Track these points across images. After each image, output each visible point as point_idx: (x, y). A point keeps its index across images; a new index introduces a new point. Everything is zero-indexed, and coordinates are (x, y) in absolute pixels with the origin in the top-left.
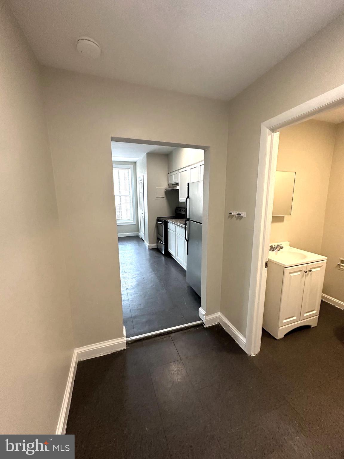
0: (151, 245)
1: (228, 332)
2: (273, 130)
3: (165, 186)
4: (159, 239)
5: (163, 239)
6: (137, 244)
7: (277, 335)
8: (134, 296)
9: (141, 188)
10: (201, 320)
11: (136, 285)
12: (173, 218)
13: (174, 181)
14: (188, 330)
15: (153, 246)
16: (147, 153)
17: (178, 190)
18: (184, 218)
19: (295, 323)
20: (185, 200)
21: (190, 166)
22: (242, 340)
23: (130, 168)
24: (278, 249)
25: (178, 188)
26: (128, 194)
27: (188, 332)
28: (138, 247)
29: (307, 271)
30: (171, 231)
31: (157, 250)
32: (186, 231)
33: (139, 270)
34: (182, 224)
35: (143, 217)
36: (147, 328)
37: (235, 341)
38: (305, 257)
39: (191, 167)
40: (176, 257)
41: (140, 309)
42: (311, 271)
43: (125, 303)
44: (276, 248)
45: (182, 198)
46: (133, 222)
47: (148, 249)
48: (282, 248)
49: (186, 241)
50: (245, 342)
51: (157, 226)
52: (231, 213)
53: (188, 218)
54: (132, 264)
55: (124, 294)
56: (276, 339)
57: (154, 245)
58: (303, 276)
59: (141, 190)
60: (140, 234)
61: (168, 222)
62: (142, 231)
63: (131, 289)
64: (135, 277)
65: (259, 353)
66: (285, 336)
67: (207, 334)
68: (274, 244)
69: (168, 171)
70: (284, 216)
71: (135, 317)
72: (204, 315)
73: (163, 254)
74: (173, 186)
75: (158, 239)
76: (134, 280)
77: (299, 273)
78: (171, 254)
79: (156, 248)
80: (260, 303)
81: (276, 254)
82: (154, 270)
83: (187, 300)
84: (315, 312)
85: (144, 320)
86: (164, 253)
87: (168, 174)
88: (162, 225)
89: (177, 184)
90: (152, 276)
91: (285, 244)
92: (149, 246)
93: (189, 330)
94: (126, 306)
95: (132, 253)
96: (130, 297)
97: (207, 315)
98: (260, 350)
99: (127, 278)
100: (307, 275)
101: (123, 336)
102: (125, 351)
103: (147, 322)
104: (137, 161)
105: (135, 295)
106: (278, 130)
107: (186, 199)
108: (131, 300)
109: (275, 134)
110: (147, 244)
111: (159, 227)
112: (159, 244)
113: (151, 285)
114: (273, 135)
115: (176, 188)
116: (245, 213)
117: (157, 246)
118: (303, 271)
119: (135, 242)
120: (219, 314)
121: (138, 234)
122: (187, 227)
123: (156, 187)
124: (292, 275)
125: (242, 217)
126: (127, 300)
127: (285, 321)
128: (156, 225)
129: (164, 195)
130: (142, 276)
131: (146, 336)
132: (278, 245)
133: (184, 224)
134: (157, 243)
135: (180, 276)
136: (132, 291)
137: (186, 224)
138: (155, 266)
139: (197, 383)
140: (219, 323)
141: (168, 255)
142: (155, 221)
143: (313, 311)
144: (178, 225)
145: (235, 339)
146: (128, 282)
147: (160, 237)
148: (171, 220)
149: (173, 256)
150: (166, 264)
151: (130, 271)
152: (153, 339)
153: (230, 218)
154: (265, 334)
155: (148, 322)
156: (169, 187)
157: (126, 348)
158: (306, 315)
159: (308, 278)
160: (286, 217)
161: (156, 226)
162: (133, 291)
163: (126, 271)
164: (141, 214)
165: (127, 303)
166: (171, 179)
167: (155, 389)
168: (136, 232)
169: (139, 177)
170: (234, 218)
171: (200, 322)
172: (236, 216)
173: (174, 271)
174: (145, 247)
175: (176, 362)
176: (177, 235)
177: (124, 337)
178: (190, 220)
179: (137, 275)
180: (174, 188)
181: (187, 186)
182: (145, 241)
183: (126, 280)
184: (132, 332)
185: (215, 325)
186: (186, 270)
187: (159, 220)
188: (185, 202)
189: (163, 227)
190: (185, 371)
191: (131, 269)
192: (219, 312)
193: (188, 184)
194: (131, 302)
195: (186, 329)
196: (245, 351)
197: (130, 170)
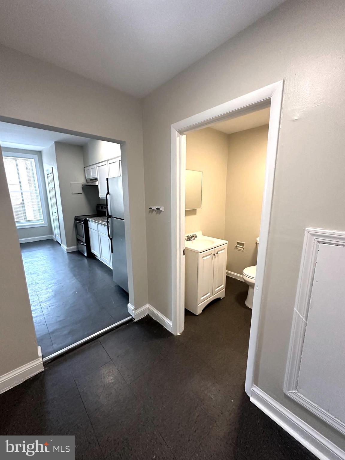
0: (69, 248)
1: (157, 320)
2: (180, 132)
3: (81, 181)
4: (80, 240)
5: (84, 240)
6: (51, 249)
7: (196, 312)
8: (51, 309)
9: (51, 183)
10: (130, 315)
11: (52, 295)
12: (94, 216)
13: (92, 176)
14: (117, 329)
15: (72, 249)
16: (55, 142)
17: (98, 185)
18: (105, 216)
19: (209, 299)
20: (105, 197)
21: (108, 160)
22: (169, 324)
23: (32, 159)
24: (193, 238)
25: (97, 183)
26: (34, 190)
27: (117, 331)
28: (52, 251)
29: (215, 254)
30: (92, 230)
31: (79, 253)
32: (109, 229)
33: (56, 278)
34: (104, 222)
35: (57, 217)
36: (70, 339)
37: (163, 326)
38: (213, 242)
39: (109, 162)
40: (101, 257)
41: (60, 321)
42: (217, 253)
43: (39, 319)
44: (192, 237)
45: (102, 194)
46: (43, 223)
47: (66, 253)
48: (196, 237)
49: (110, 239)
50: (171, 325)
51: (76, 226)
52: (151, 208)
53: (110, 214)
54: (45, 272)
55: (37, 309)
56: (197, 316)
57: (74, 248)
58: (212, 259)
59: (52, 185)
60: (54, 237)
61: (88, 221)
62: (56, 233)
63: (46, 301)
64: (51, 287)
65: (183, 331)
66: (204, 310)
67: (137, 328)
68: (190, 235)
69: (84, 165)
70: (196, 210)
71: (53, 332)
72: (133, 310)
73: (85, 256)
74: (92, 181)
75: (78, 240)
76: (50, 290)
77: (209, 257)
78: (95, 255)
79: (76, 251)
80: (181, 287)
81: (192, 242)
82: (75, 275)
83: (115, 299)
84: (222, 286)
85: (66, 332)
86: (87, 255)
87: (85, 168)
88: (82, 224)
89: (96, 179)
90: (74, 281)
91: (199, 234)
92: (67, 250)
93: (119, 328)
94: (40, 322)
95: (44, 260)
96: (45, 311)
97: (135, 309)
98: (184, 328)
99: (39, 290)
100: (215, 257)
101: (37, 357)
102: (43, 374)
103: (69, 333)
104: (42, 150)
105: (53, 307)
106: (184, 133)
107: (106, 195)
108: (47, 314)
109: (182, 136)
110: (64, 247)
111: (78, 226)
112: (80, 246)
113: (72, 292)
114: (181, 138)
115: (96, 183)
116: (163, 207)
117: (78, 248)
118: (212, 255)
119: (49, 246)
120: (148, 306)
121: (52, 237)
122: (109, 224)
123: (72, 182)
124: (204, 258)
125: (161, 211)
126: (41, 315)
127: (202, 299)
128: (74, 225)
129: (81, 191)
130: (60, 283)
131: (70, 349)
132: (193, 235)
133: (106, 222)
134: (77, 245)
135: (106, 277)
136: (47, 304)
137: (108, 222)
138: (76, 271)
139: (129, 378)
140: (148, 314)
141: (91, 256)
142: (73, 221)
143: (221, 285)
144: (100, 224)
145: (163, 325)
146: (41, 294)
147: (80, 238)
148: (92, 218)
149: (97, 257)
150: (89, 266)
151: (43, 281)
152: (78, 350)
153: (151, 213)
154: (188, 313)
155: (71, 333)
156: (87, 182)
157: (43, 370)
158: (216, 290)
159: (216, 259)
160: (198, 210)
161: (74, 227)
162: (49, 303)
163: (37, 282)
164: (54, 214)
165: (41, 318)
166: (89, 174)
167: (84, 400)
168: (49, 235)
169: (47, 170)
170: (154, 213)
171: (130, 318)
172: (155, 210)
173: (99, 273)
174: (63, 251)
175: (106, 365)
176: (100, 234)
177: (39, 358)
178: (112, 217)
179: (53, 285)
180: (93, 184)
181: (106, 182)
182: (62, 245)
183: (38, 293)
184: (50, 350)
185: (145, 317)
186: (112, 268)
187: (77, 219)
188: (105, 198)
189: (82, 227)
190: (117, 371)
191: (44, 279)
192: (147, 303)
193: (107, 179)
194: (47, 316)
195: (115, 329)
196: (172, 333)
197: (33, 160)
